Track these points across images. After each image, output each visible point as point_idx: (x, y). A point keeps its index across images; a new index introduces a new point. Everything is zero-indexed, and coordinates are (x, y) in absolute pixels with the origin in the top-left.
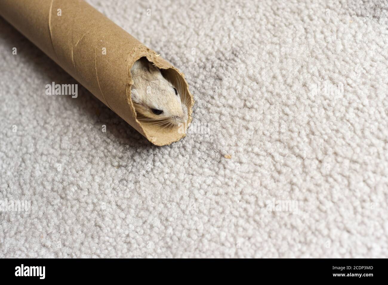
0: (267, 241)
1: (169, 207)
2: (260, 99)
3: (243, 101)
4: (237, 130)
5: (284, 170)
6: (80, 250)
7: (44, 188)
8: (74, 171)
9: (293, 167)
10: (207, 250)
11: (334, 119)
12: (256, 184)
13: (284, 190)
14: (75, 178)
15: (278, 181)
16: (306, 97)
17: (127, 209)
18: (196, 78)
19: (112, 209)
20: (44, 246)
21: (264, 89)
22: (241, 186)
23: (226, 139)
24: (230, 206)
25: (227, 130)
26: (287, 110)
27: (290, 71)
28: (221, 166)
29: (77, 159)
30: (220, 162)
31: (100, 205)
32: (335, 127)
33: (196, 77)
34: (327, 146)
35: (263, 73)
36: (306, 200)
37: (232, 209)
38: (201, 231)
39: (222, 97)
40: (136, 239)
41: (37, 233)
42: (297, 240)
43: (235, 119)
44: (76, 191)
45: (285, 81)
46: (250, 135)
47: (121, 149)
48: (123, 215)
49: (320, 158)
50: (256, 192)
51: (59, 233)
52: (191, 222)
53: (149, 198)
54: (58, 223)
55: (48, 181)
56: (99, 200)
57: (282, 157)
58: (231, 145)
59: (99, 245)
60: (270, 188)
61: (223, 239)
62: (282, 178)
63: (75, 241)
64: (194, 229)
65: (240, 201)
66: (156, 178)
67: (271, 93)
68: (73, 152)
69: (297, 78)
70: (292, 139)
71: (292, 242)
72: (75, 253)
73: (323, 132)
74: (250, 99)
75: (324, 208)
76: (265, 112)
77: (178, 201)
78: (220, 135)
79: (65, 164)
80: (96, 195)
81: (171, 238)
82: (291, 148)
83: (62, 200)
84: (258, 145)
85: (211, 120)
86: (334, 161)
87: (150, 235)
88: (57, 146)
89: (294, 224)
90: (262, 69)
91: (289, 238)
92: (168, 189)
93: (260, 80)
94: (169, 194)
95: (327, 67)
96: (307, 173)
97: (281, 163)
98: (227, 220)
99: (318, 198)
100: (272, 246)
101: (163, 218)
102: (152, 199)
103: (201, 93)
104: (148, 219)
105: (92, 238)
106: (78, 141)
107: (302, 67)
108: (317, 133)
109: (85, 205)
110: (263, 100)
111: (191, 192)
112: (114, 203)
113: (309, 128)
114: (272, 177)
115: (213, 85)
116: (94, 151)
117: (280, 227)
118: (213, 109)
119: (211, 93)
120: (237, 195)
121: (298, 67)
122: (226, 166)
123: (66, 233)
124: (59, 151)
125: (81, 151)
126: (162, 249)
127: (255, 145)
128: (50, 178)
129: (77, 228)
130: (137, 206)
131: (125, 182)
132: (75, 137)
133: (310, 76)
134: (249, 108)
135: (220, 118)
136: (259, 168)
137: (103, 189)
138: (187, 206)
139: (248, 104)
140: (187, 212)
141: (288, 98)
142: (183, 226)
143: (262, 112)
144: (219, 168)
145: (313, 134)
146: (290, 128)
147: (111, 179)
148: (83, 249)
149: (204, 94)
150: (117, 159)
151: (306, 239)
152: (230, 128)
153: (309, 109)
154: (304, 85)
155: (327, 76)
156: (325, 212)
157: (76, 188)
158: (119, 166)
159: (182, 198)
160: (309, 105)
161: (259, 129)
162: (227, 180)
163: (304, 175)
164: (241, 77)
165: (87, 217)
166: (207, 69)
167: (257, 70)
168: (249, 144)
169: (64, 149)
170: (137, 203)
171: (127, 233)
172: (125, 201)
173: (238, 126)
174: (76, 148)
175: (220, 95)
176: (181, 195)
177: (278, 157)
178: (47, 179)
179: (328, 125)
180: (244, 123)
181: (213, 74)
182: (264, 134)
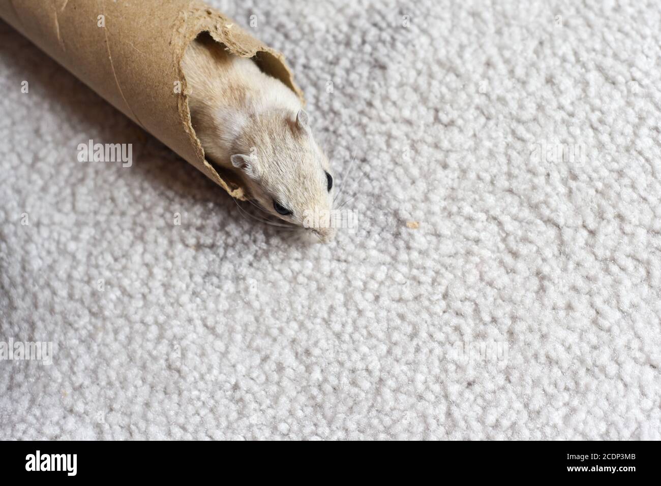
0: (503, 388)
1: (310, 328)
2: (466, 107)
3: (432, 112)
4: (426, 168)
5: (523, 250)
6: (144, 417)
7: (54, 293)
8: (109, 258)
9: (540, 244)
10: (392, 410)
11: (612, 147)
12: (472, 278)
13: (527, 290)
14: (114, 273)
15: (514, 271)
16: (555, 104)
17: (226, 334)
18: (332, 67)
19: (198, 334)
20: (71, 411)
21: (472, 89)
22: (444, 282)
23: (404, 188)
24: (426, 322)
25: (406, 170)
26: (521, 130)
27: (519, 51)
28: (401, 244)
29: (112, 231)
30: (397, 235)
31: (172, 327)
32: (615, 166)
33: (331, 63)
34: (604, 203)
35: (467, 55)
36: (569, 307)
37: (432, 328)
38: (377, 374)
39: (389, 103)
40: (253, 394)
41: (54, 387)
42: (562, 385)
43: (420, 146)
44: (118, 299)
45: (512, 72)
46: (453, 180)
47: (198, 209)
48: (220, 345)
49: (592, 225)
50: (473, 294)
51: (98, 384)
52: (355, 356)
53: (268, 311)
54: (92, 365)
55: (60, 280)
56: (168, 316)
57: (516, 223)
58: (416, 198)
59: (182, 408)
60: (500, 286)
61: (420, 387)
62: (521, 266)
63: (131, 401)
64: (362, 370)
65: (444, 312)
66: (276, 270)
67: (487, 95)
68: (102, 218)
69: (533, 65)
70: (534, 188)
71: (551, 390)
72: (136, 425)
73: (594, 175)
74: (448, 107)
75: (606, 324)
76: (477, 133)
77: (326, 316)
78: (392, 180)
79: (88, 243)
80: (162, 307)
81: (320, 387)
82: (534, 207)
83: (93, 320)
84: (469, 200)
85: (371, 148)
86: (618, 232)
87: (278, 383)
88: (67, 207)
89: (553, 355)
90: (462, 47)
91: (545, 382)
92: (303, 292)
93: (462, 70)
94: (306, 303)
95: (589, 44)
96: (568, 257)
97: (517, 235)
98: (425, 350)
99: (592, 306)
100: (514, 397)
101: (300, 350)
102: (273, 312)
103: (345, 95)
104: (271, 353)
105: (166, 393)
106: (108, 195)
107: (541, 43)
108: (584, 177)
109: (142, 328)
110: (472, 110)
111: (348, 298)
112: (198, 322)
113: (566, 168)
114: (501, 262)
115: (369, 78)
116: (144, 215)
117: (527, 361)
118: (373, 126)
119: (366, 94)
120: (438, 300)
121: (533, 44)
122: (412, 244)
123: (110, 384)
124: (73, 217)
125: (118, 218)
126: (305, 409)
127: (463, 199)
128: (62, 274)
129: (134, 372)
130: (246, 327)
131: (215, 280)
132: (101, 188)
133: (558, 62)
134: (446, 126)
135: (389, 145)
136: (475, 248)
137: (175, 295)
138: (343, 325)
139: (442, 116)
140: (346, 337)
141: (521, 107)
142: (341, 364)
143: (471, 133)
144: (398, 249)
145: (575, 178)
146: (531, 166)
147: (185, 272)
148: (150, 415)
149: (351, 97)
150: (193, 231)
151: (577, 383)
152: (411, 164)
153: (563, 130)
154: (550, 81)
155: (593, 63)
156: (609, 330)
157: (119, 293)
158: (199, 246)
159: (332, 309)
160: (563, 121)
161: (468, 167)
162: (415, 272)
163: (563, 258)
164: (425, 62)
165: (150, 354)
166: (355, 47)
167: (453, 51)
168: (452, 197)
169: (83, 213)
170: (246, 319)
171: (233, 381)
172: (221, 318)
173: (425, 160)
174: (106, 210)
175: (385, 98)
176: (330, 303)
177: (510, 226)
178: (57, 276)
179: (602, 161)
180: (440, 156)
181: (367, 57)
182: (479, 178)
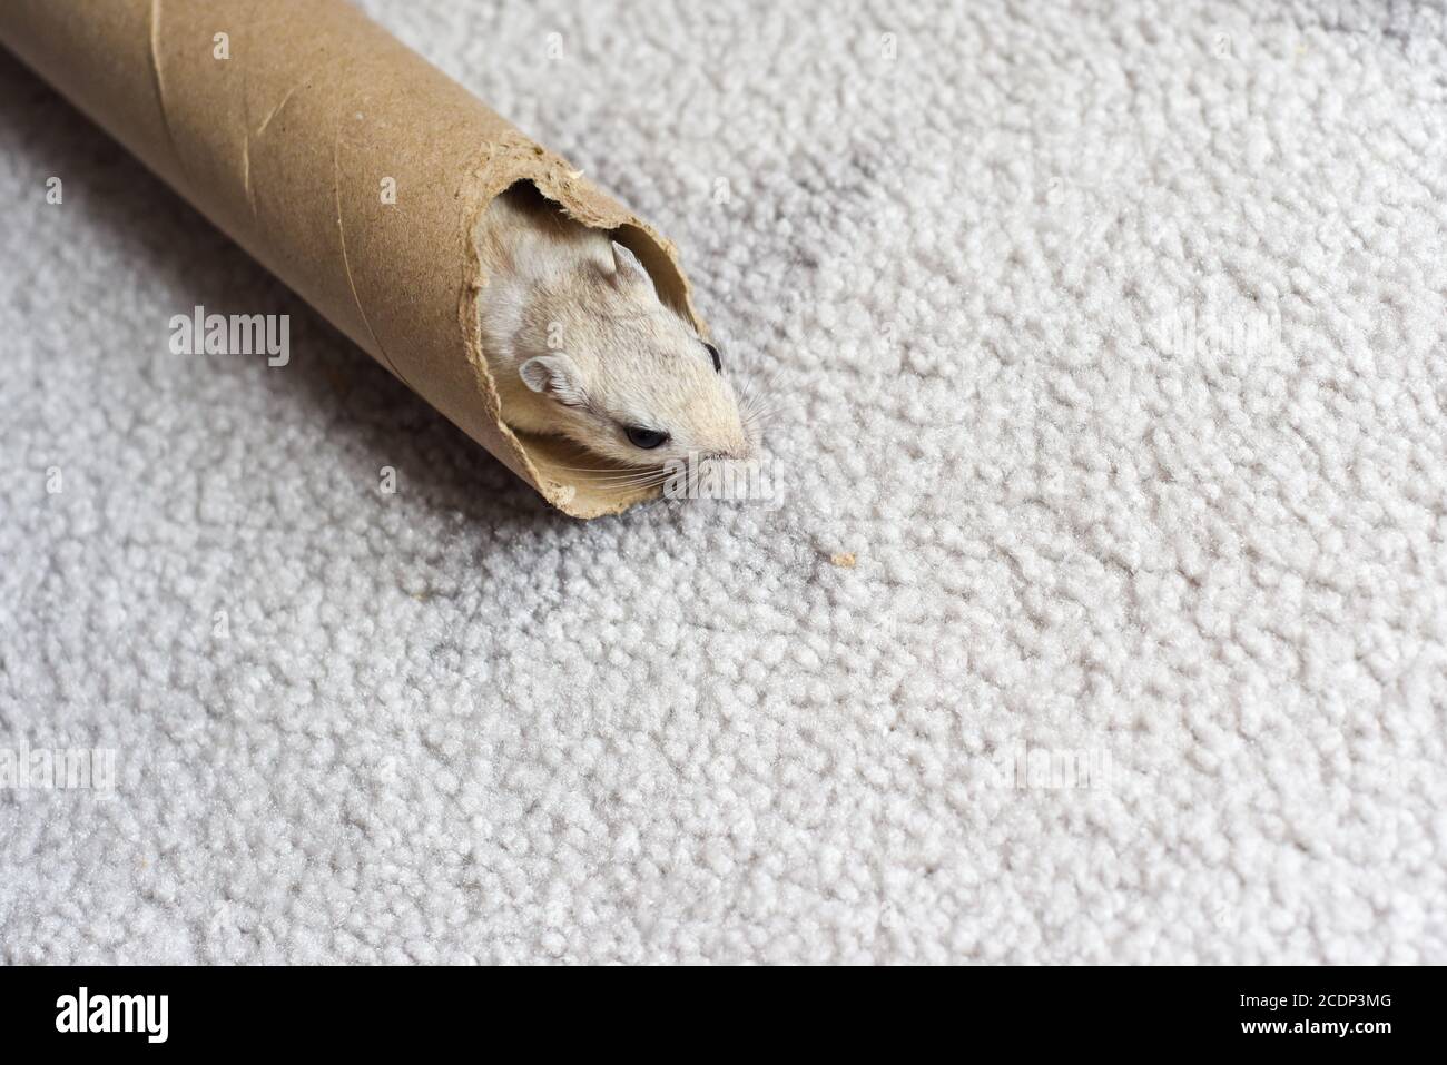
0: (996, 881)
1: (624, 751)
2: (964, 341)
3: (899, 351)
4: (878, 458)
5: (1058, 613)
6: (288, 913)
7: (143, 673)
8: (255, 611)
9: (1090, 602)
10: (772, 914)
11: (1242, 420)
12: (953, 665)
13: (1059, 691)
14: (263, 640)
15: (1035, 654)
16: (1137, 337)
17: (462, 760)
18: (716, 259)
19: (408, 757)
20: (150, 897)
21: (978, 305)
22: (897, 671)
23: (834, 493)
24: (854, 747)
25: (840, 459)
26: (1067, 385)
27: (1076, 237)
28: (818, 594)
29: (264, 560)
30: (813, 579)
31: (361, 742)
32: (1247, 454)
33: (714, 253)
34: (1220, 524)
35: (974, 241)
36: (1141, 727)
37: (863, 760)
38: (747, 843)
39: (819, 332)
40: (500, 874)
41: (122, 850)
42: (1113, 878)
43: (868, 414)
44: (265, 688)
45: (1058, 275)
46: (928, 480)
47: (434, 525)
48: (448, 781)
49: (1194, 568)
50: (951, 695)
51: (208, 847)
52: (707, 807)
53: (547, 717)
54: (200, 810)
55: (157, 649)
56: (356, 723)
57: (1048, 564)
58: (856, 514)
59: (362, 896)
60: (1008, 681)
61: (831, 872)
62: (1050, 643)
63: (267, 881)
64: (720, 835)
65: (892, 729)
66: (571, 640)
67: (1007, 319)
68: (248, 535)
69: (1101, 261)
70: (1086, 495)
71: (1091, 886)
72: (269, 925)
73: (1205, 472)
74: (928, 340)
75: (1209, 758)
76: (982, 390)
77: (658, 727)
78: (812, 479)
79: (219, 581)
80: (344, 704)
81: (634, 868)
82: (1083, 531)
83: (212, 725)
84: (957, 517)
85: (777, 418)
86: (1246, 581)
87: (552, 858)
88: (185, 512)
89: (1100, 817)
90: (966, 226)
91: (1081, 871)
92: (619, 683)
93: (961, 270)
94: (622, 701)
95: (1214, 223)
96: (1144, 627)
97: (1047, 584)
98: (846, 801)
99: (1185, 722)
100: (1017, 899)
101: (601, 793)
102: (557, 717)
103: (735, 314)
104: (544, 797)
105: (333, 867)
106: (266, 491)
107: (1120, 221)
108: (1182, 475)
109: (305, 743)
110: (975, 346)
111: (706, 694)
112: (412, 736)
113: (1149, 457)
114: (1013, 637)
115: (782, 284)
116: (329, 533)
117: (1047, 828)
118: (786, 376)
119: (775, 314)
120: (880, 704)
121: (1105, 223)
122: (838, 595)
123: (231, 848)
124: (195, 532)
125: (280, 534)
126: (601, 908)
127: (945, 516)
128: (162, 638)
129: (276, 829)
130: (500, 748)
131: (453, 657)
132: (253, 477)
133: (1150, 257)
134: (923, 377)
135: (811, 414)
136: (961, 605)
137: (372, 683)
138: (691, 749)
139: (918, 360)
140: (693, 771)
141: (1071, 341)
142: (679, 823)
143: (970, 391)
144: (811, 604)
145: (1167, 477)
146: (1081, 452)
147: (399, 642)
148: (300, 909)
149: (747, 319)
150: (421, 565)
151: (1143, 874)
152: (851, 449)
153: (1148, 384)
154: (1131, 292)
155: (1217, 258)
156: (1216, 773)
157: (267, 677)
158: (429, 595)
159: (671, 715)
160: (1150, 368)
161: (960, 455)
162: (840, 649)
163: (1134, 631)
164: (890, 255)
165: (312, 792)
166: (760, 224)
167: (949, 233)
168: (924, 513)
169: (214, 524)
170: (503, 734)
171: (465, 847)
172: (457, 729)
173: (879, 443)
174: (259, 520)
175: (811, 324)
176: (669, 704)
177: (1032, 565)
178: (151, 641)
179: (1223, 445)
180: (906, 433)
181: (782, 244)
182: (979, 476)
